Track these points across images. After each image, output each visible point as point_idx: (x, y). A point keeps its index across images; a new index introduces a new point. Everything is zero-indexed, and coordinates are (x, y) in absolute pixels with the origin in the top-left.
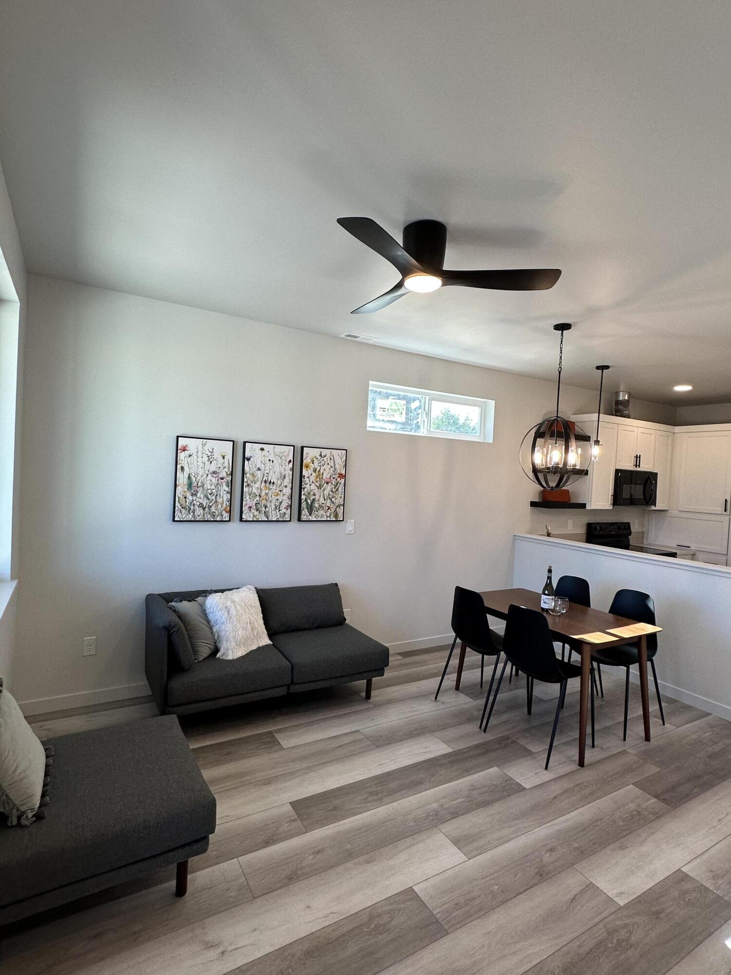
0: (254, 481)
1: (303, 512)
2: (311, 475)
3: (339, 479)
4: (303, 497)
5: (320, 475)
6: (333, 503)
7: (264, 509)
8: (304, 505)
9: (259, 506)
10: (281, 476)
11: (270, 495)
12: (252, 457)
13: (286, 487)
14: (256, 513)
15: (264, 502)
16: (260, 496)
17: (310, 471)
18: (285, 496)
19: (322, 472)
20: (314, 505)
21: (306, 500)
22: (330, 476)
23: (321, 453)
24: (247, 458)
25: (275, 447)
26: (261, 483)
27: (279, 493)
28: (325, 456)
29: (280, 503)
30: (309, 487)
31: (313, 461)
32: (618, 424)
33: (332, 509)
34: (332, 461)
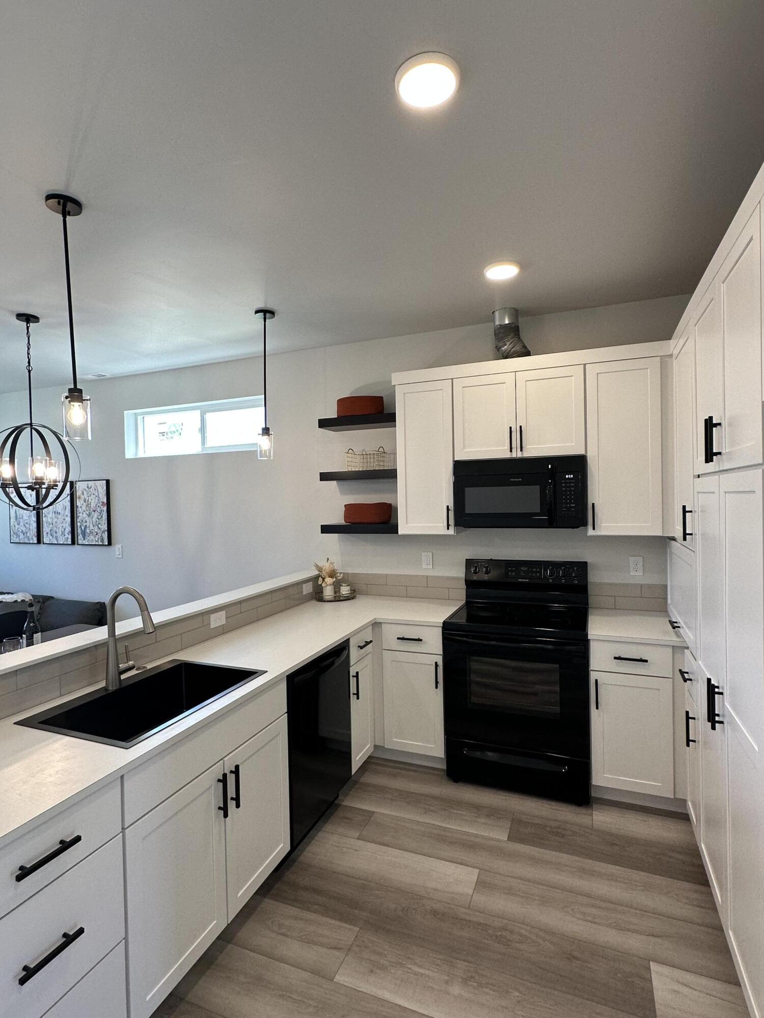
0: (48, 512)
1: (80, 537)
2: (83, 504)
3: (102, 507)
4: (79, 524)
5: (88, 504)
6: (100, 529)
7: (55, 535)
8: (80, 531)
9: (52, 532)
10: (63, 508)
11: (58, 523)
13: (67, 516)
14: (51, 538)
15: (55, 528)
16: (52, 524)
17: (82, 502)
18: (67, 524)
19: (89, 502)
20: (86, 531)
21: (81, 527)
22: (96, 505)
23: (87, 485)
27: (63, 521)
28: (91, 487)
29: (65, 529)
30: (82, 515)
31: (83, 493)
32: (452, 379)
33: (99, 534)
34: (96, 491)
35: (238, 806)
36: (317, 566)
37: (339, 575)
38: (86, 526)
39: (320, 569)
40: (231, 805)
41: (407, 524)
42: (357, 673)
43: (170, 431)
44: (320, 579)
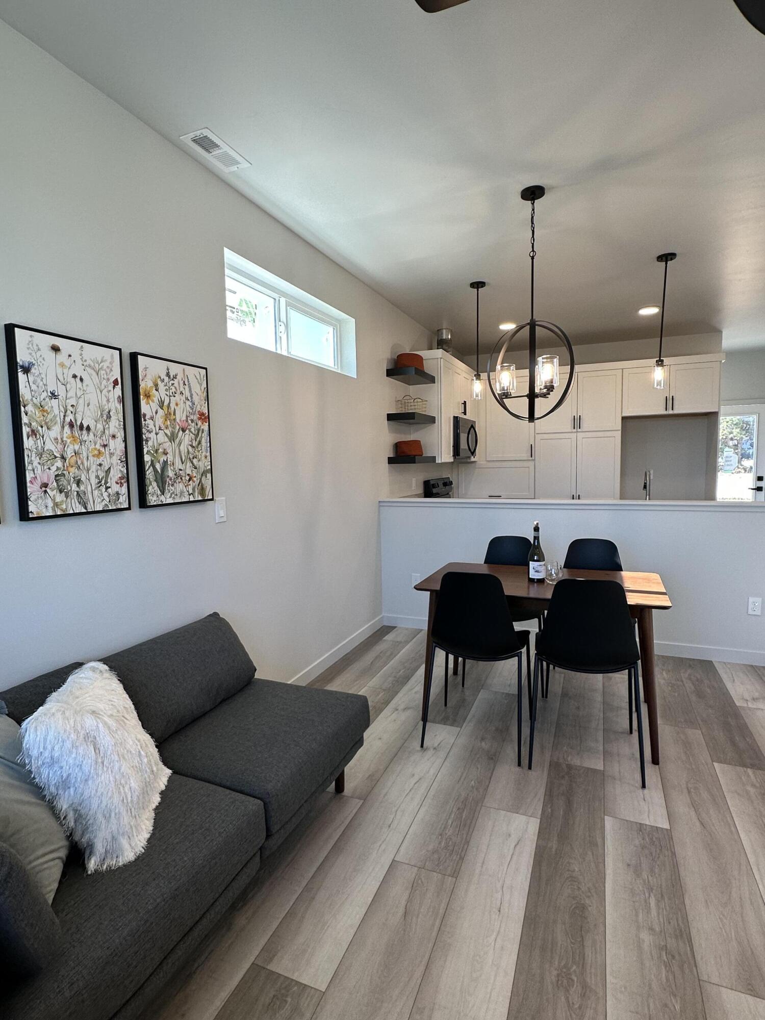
0: (46, 423)
1: (150, 488)
2: (156, 413)
3: (200, 423)
4: (147, 458)
5: (170, 414)
6: (196, 468)
7: (74, 487)
8: (150, 474)
9: (63, 481)
10: (102, 414)
11: (85, 454)
12: (34, 365)
13: (114, 436)
14: (60, 498)
15: (73, 470)
16: (63, 458)
17: (155, 406)
18: (114, 458)
19: (173, 409)
20: (166, 474)
21: (153, 464)
22: (187, 417)
23: (168, 369)
24: (22, 367)
25: (82, 347)
26: (63, 427)
27: (102, 449)
28: (175, 377)
29: (108, 471)
30: (154, 438)
31: (156, 385)
33: (195, 479)
34: (187, 387)
38: (165, 462)
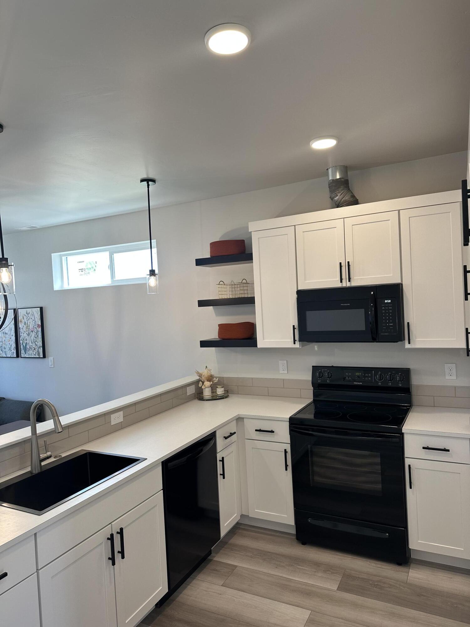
1: (22, 351)
2: (24, 326)
3: (38, 328)
4: (21, 342)
5: (28, 326)
6: (36, 345)
7: (4, 350)
8: (22, 347)
9: (2, 348)
10: (9, 329)
11: (6, 341)
13: (12, 335)
14: (1, 352)
15: (4, 345)
16: (2, 342)
17: (23, 324)
18: (13, 342)
20: (27, 347)
21: (22, 344)
22: (33, 327)
23: (27, 311)
26: (2, 334)
27: (10, 339)
28: (29, 313)
29: (11, 346)
30: (23, 335)
31: (23, 317)
32: (295, 226)
33: (36, 349)
34: (33, 316)
35: (123, 557)
36: (198, 373)
37: (215, 379)
38: (26, 343)
39: (200, 375)
40: (118, 556)
41: (264, 339)
42: (223, 458)
43: (87, 267)
44: (201, 383)
